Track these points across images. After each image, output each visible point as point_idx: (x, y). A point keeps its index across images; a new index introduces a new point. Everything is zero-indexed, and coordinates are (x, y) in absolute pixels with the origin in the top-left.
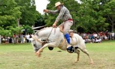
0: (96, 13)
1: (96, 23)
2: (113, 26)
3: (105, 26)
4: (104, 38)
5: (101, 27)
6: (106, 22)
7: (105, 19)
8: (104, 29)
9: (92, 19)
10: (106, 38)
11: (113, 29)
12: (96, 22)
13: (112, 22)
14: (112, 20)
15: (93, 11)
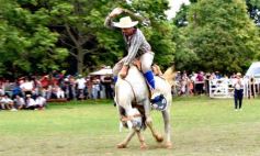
0: (29, 17)
1: (29, 49)
2: (80, 57)
3: (56, 57)
4: (54, 96)
5: (45, 60)
6: (59, 44)
7: (55, 36)
8: (55, 67)
9: (15, 34)
10: (60, 93)
11: (80, 66)
12: (28, 43)
13: (78, 44)
14: (77, 38)
15: (19, 9)
